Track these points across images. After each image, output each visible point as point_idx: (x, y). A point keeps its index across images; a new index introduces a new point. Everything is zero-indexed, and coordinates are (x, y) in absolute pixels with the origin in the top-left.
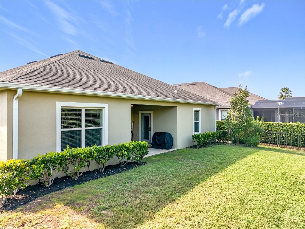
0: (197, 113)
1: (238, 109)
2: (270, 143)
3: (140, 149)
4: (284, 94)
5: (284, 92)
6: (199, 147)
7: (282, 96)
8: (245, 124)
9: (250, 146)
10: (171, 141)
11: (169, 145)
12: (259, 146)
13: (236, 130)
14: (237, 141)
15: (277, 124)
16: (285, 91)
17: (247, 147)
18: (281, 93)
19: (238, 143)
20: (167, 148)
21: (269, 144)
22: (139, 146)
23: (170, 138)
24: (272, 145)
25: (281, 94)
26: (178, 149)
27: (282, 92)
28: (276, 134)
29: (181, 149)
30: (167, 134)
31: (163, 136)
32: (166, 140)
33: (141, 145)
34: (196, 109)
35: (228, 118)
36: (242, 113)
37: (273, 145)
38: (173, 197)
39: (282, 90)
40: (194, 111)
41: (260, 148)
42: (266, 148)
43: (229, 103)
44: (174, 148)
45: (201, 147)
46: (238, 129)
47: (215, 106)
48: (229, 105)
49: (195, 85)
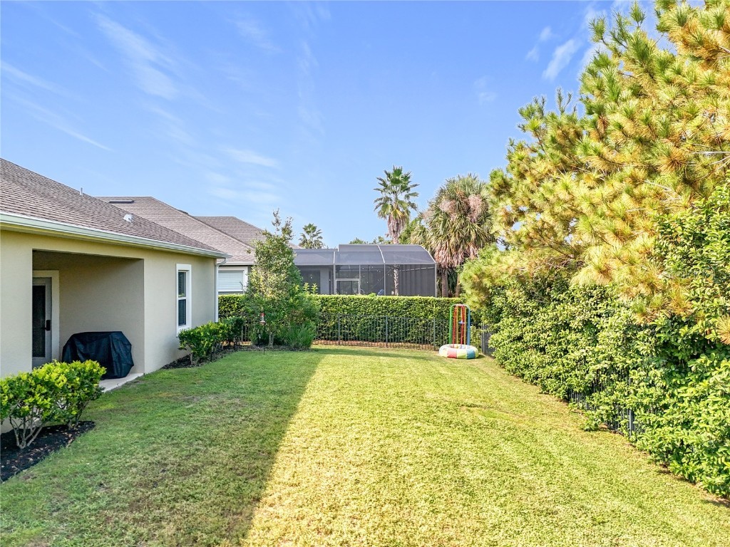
0: (182, 275)
1: (274, 268)
2: (325, 339)
3: (82, 383)
4: (308, 237)
5: (308, 232)
6: (200, 362)
7: (305, 241)
8: (291, 300)
9: (296, 348)
10: (127, 354)
11: (123, 365)
12: (313, 347)
13: (272, 314)
14: (270, 338)
15: (337, 298)
16: (310, 232)
17: (292, 350)
18: (304, 236)
19: (271, 343)
20: (116, 374)
21: (323, 341)
22: (79, 375)
23: (124, 345)
24: (328, 342)
25: (302, 237)
26: (147, 372)
27: (305, 233)
28: (335, 318)
29: (153, 373)
30: (115, 336)
31: (105, 341)
32: (113, 353)
33: (84, 372)
34: (181, 266)
35: (253, 287)
36: (282, 275)
37: (331, 342)
38: (248, 492)
39: (305, 229)
40: (177, 272)
41: (317, 350)
42: (322, 350)
43: (253, 253)
44: (134, 372)
45: (202, 360)
46: (275, 313)
47: (214, 259)
48: (252, 259)
49: (133, 204)
